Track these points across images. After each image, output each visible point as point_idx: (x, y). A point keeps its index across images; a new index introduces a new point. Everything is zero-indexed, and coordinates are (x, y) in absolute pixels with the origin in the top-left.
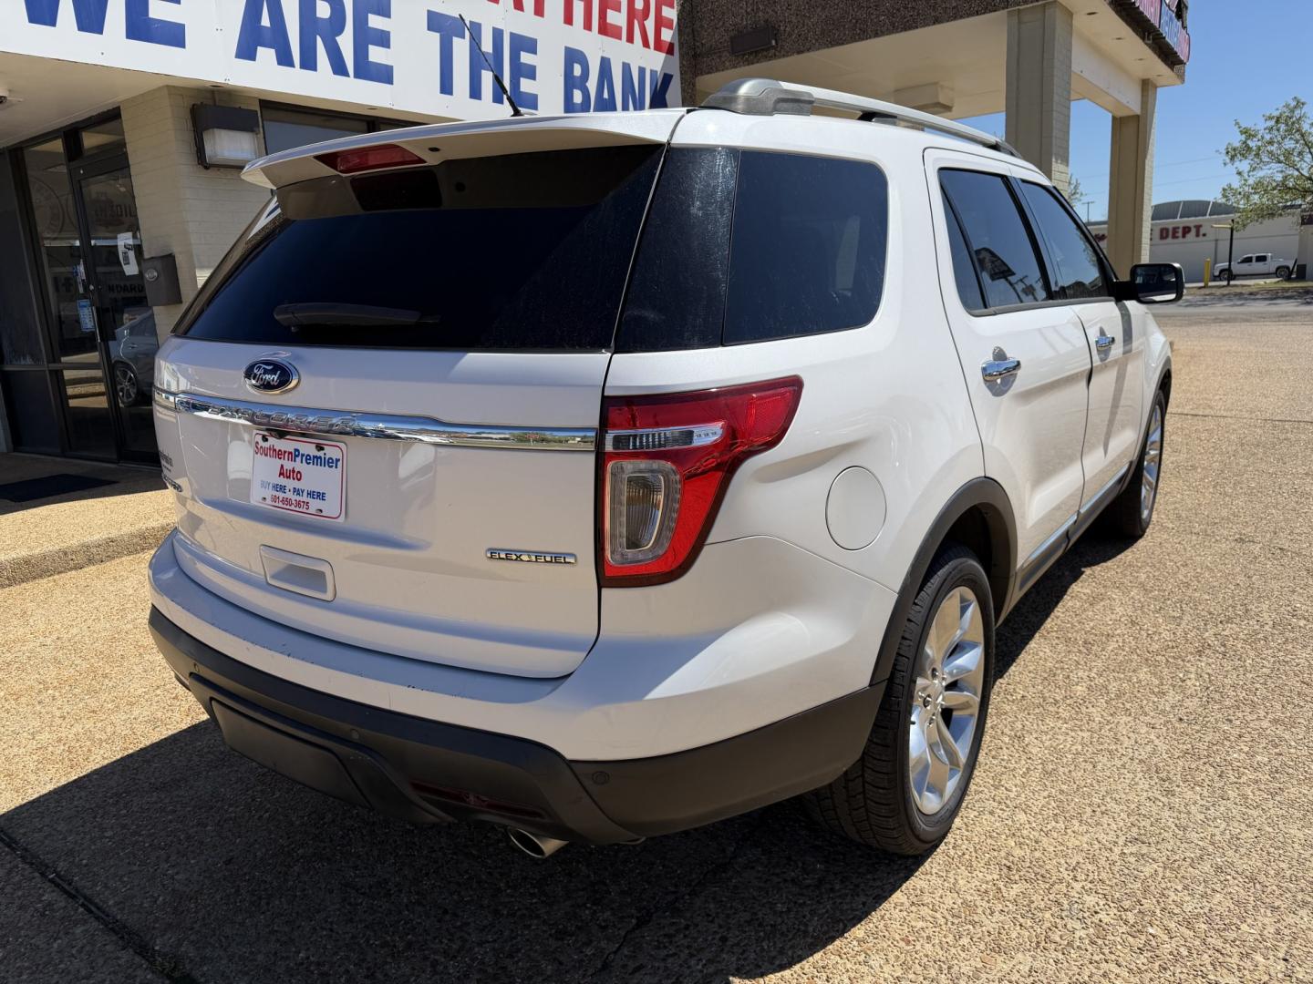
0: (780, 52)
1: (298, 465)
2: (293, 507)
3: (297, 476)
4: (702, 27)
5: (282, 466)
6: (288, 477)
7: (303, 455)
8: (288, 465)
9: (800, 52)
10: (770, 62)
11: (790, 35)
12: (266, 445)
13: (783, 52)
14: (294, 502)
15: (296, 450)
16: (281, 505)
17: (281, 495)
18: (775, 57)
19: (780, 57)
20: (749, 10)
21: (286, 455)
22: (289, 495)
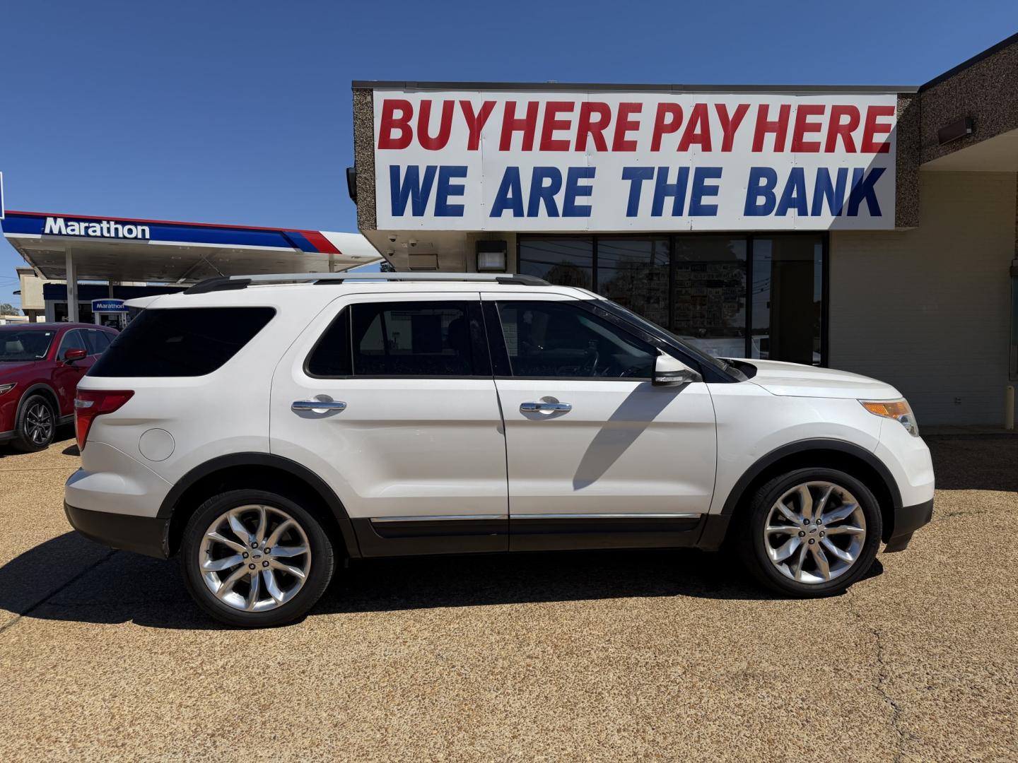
0: (978, 137)
4: (926, 124)
9: (992, 136)
10: (970, 147)
11: (986, 122)
13: (980, 138)
18: (974, 142)
19: (977, 142)
20: (958, 105)
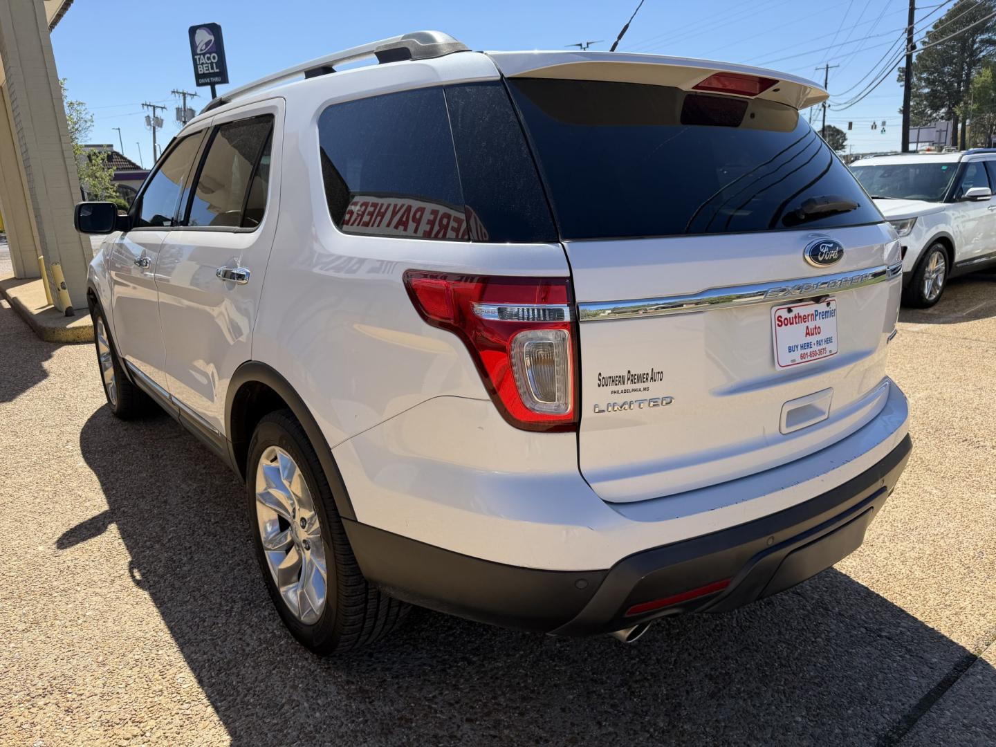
1: (819, 322)
2: (818, 356)
3: (817, 330)
5: (807, 328)
6: (813, 334)
7: (820, 313)
8: (811, 325)
12: (792, 315)
14: (818, 352)
15: (816, 311)
16: (809, 358)
17: (808, 351)
21: (810, 317)
22: (815, 348)
